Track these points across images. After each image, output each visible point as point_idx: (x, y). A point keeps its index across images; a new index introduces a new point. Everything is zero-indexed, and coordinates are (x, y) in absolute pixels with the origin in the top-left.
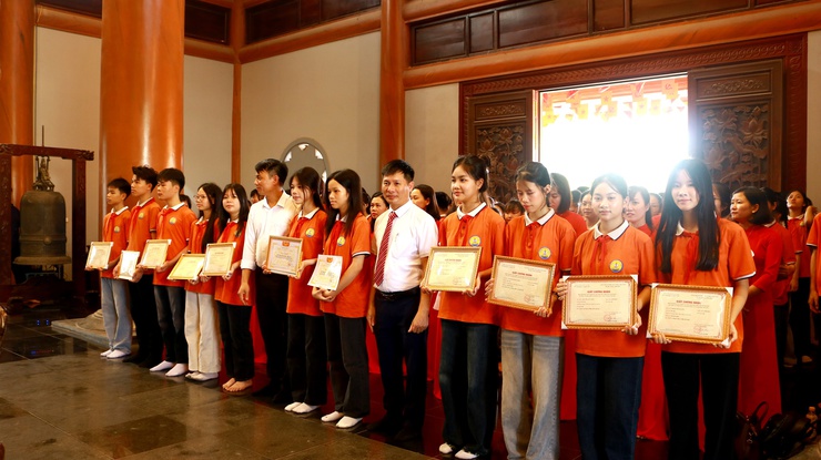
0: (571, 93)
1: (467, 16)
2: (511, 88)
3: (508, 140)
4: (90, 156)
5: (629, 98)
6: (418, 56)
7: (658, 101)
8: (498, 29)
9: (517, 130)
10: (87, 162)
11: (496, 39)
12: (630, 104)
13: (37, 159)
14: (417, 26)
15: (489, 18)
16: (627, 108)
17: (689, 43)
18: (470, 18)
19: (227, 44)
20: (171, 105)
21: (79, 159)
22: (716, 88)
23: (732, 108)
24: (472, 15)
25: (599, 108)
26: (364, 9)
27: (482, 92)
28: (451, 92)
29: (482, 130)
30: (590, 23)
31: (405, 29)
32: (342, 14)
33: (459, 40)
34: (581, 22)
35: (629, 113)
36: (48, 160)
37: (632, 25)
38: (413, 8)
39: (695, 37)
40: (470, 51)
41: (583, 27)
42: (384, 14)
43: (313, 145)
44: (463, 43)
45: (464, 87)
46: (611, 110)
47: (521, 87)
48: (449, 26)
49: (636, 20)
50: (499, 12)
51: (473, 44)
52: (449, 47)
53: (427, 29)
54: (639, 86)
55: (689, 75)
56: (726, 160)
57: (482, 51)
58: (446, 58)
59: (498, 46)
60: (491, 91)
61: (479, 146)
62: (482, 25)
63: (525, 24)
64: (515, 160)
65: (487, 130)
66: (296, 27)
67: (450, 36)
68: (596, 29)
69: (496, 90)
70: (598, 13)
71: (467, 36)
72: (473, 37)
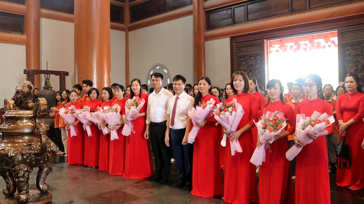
0: (281, 40)
1: (232, 7)
2: (254, 39)
3: (254, 62)
4: (67, 74)
5: (307, 42)
6: (210, 26)
7: (320, 43)
8: (247, 13)
9: (257, 57)
10: (66, 77)
11: (246, 17)
12: (306, 45)
13: (45, 76)
14: (209, 12)
15: (243, 8)
16: (305, 46)
17: (338, 16)
18: (234, 8)
19: (122, 23)
20: (105, 50)
21: (63, 75)
22: (351, 36)
23: (359, 45)
24: (235, 6)
25: (292, 47)
26: (184, 5)
27: (241, 41)
28: (226, 41)
29: (241, 58)
30: (290, 9)
31: (204, 14)
32: (175, 8)
33: (230, 18)
34: (286, 8)
35: (305, 49)
36: (49, 76)
37: (310, 9)
38: (208, 4)
39: (340, 13)
40: (234, 23)
41: (287, 11)
42: (194, 7)
43: (163, 67)
44: (231, 19)
45: (232, 39)
46: (298, 48)
47: (259, 38)
48: (224, 12)
49: (312, 6)
50: (247, 5)
51: (236, 20)
52: (225, 21)
53: (215, 13)
54: (314, 36)
55: (338, 30)
56: (357, 69)
57: (240, 22)
58: (223, 26)
59: (247, 20)
60: (245, 40)
61: (240, 65)
62: (239, 11)
63: (260, 10)
64: (257, 71)
65: (243, 58)
66: (154, 14)
67: (224, 17)
68: (293, 11)
69: (247, 40)
70: (294, 4)
71: (233, 16)
72: (235, 16)
